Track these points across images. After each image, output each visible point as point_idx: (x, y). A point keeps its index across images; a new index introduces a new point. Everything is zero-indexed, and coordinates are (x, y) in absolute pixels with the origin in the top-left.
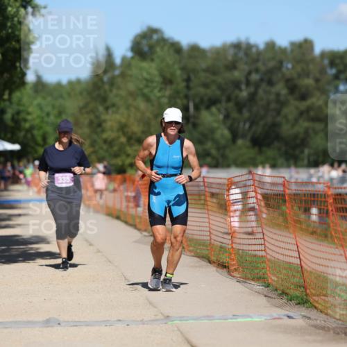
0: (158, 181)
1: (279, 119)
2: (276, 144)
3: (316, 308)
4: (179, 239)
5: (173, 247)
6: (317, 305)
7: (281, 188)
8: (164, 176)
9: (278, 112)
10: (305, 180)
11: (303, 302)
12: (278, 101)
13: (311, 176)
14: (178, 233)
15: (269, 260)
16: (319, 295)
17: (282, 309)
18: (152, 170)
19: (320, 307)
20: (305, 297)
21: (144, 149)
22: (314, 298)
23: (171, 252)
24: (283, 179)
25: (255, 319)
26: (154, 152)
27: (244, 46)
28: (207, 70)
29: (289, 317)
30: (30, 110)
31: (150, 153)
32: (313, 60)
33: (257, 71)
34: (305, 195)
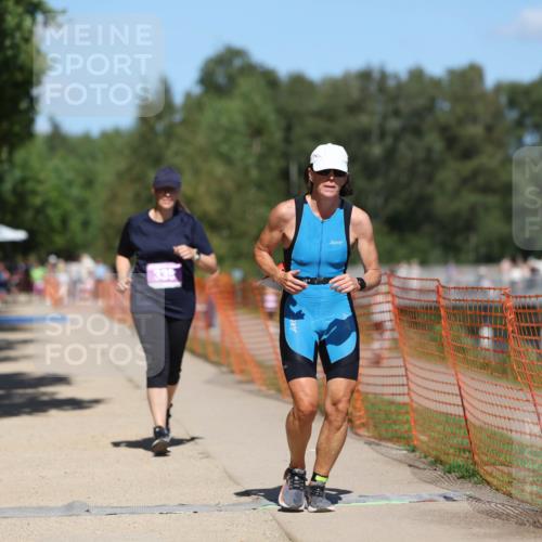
0: (298, 291)
1: (430, 190)
2: (427, 228)
3: (488, 483)
4: (342, 406)
5: (330, 423)
6: (489, 479)
7: (434, 297)
8: (312, 281)
9: (430, 179)
10: (471, 285)
11: (469, 474)
12: (428, 160)
13: (480, 278)
14: (341, 394)
15: (414, 410)
16: (494, 464)
17: (436, 485)
18: (287, 269)
19: (495, 482)
20: (472, 467)
21: (272, 229)
22: (486, 468)
23: (326, 432)
24: (436, 283)
25: (394, 502)
26: (291, 235)
27: (376, 75)
28: (319, 114)
29: (446, 498)
30: (42, 176)
31: (284, 236)
32: (483, 96)
33: (397, 113)
34: (470, 308)
